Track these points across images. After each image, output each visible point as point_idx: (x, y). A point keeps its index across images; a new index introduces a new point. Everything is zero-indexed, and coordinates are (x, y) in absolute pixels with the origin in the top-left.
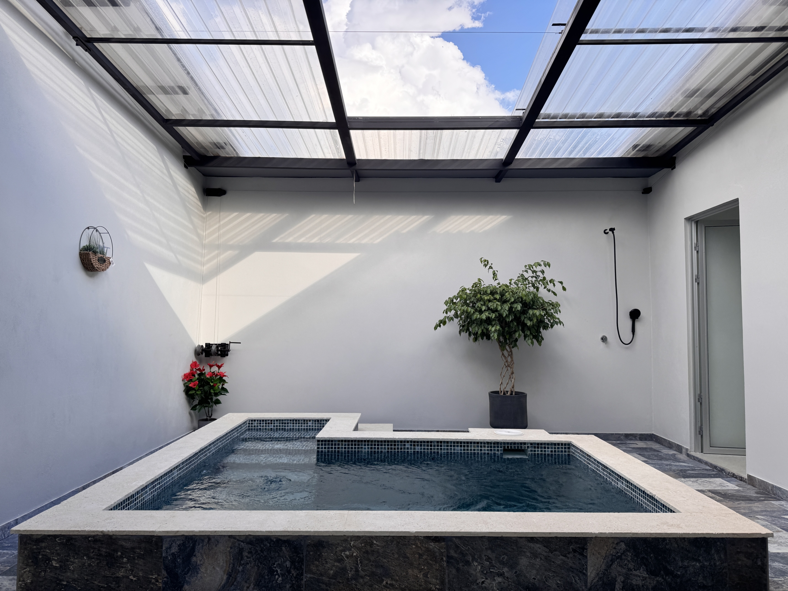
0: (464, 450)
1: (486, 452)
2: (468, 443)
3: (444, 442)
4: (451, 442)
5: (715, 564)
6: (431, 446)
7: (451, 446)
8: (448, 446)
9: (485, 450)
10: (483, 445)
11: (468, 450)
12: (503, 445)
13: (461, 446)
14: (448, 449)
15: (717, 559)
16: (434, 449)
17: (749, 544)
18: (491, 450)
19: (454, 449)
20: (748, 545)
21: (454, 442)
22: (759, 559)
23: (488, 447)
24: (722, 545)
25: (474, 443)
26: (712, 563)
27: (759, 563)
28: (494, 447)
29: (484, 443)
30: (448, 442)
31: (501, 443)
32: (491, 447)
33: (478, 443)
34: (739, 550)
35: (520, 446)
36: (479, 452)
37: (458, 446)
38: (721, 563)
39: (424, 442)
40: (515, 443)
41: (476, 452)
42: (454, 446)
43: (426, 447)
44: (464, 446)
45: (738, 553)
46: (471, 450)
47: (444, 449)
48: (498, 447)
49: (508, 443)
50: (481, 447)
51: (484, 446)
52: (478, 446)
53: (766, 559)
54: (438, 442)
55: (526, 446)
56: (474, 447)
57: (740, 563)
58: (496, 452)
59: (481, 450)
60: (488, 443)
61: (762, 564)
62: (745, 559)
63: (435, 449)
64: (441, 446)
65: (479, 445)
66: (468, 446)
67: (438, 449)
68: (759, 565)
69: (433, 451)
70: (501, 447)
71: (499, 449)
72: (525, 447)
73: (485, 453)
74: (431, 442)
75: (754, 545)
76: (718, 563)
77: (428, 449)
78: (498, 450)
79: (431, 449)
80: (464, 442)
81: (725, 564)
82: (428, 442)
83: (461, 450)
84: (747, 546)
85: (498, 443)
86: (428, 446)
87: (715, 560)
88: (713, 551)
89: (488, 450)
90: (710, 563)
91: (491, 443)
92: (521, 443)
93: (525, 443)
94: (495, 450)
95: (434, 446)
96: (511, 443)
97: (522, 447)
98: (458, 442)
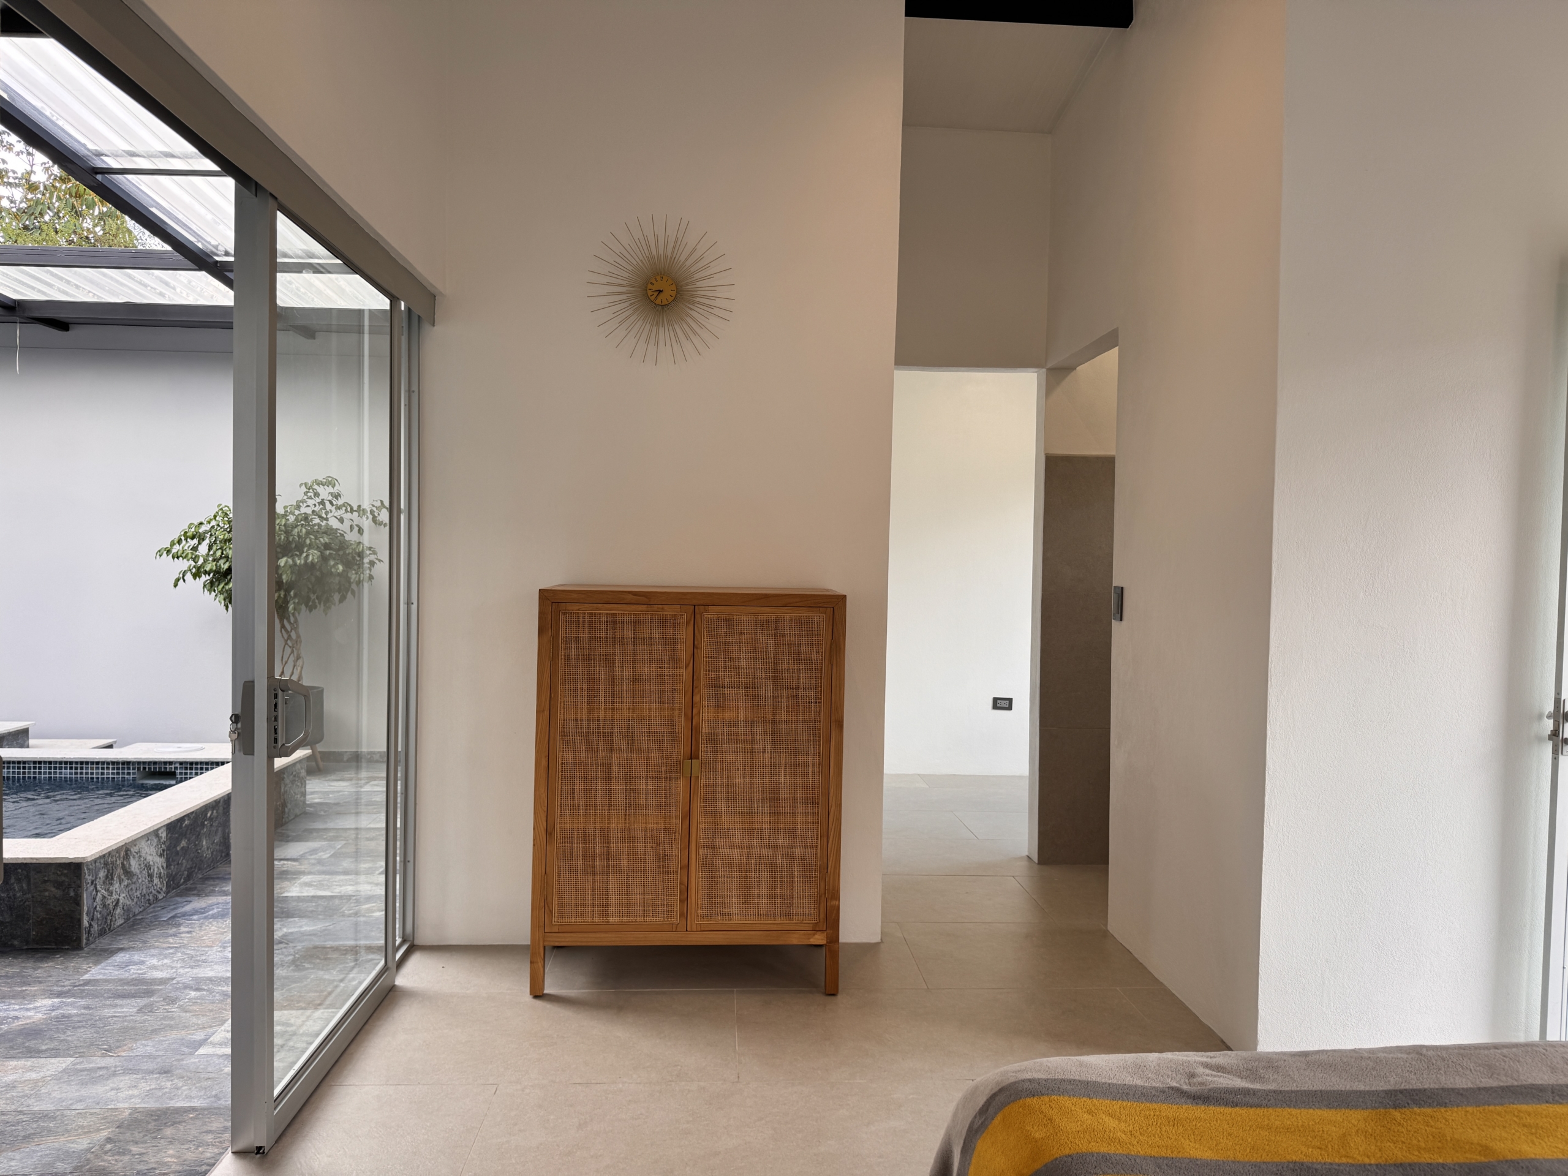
0: (76, 773)
1: (110, 776)
2: (82, 763)
3: (45, 762)
4: (56, 762)
5: (14, 895)
6: (24, 768)
7: (55, 768)
8: (50, 768)
9: (108, 773)
10: (105, 766)
11: (81, 773)
12: (137, 766)
13: (71, 768)
14: (50, 773)
15: (17, 889)
16: (29, 773)
17: (60, 871)
18: (118, 773)
19: (61, 773)
20: (58, 872)
21: (61, 763)
22: (72, 889)
23: (113, 769)
24: (24, 872)
25: (92, 763)
26: (11, 894)
27: (72, 894)
28: (123, 769)
29: (108, 763)
30: (50, 763)
31: (134, 763)
32: (118, 769)
33: (97, 763)
34: (46, 879)
35: (163, 766)
36: (100, 776)
37: (66, 768)
38: (23, 895)
39: (14, 762)
40: (155, 763)
41: (95, 776)
42: (61, 768)
43: (16, 770)
44: (76, 768)
45: (45, 882)
46: (87, 773)
47: (45, 773)
48: (129, 768)
49: (144, 763)
50: (103, 769)
51: (108, 768)
52: (97, 768)
53: (80, 889)
54: (35, 762)
55: (173, 766)
56: (92, 769)
57: (47, 894)
58: (126, 776)
59: (102, 774)
60: (113, 763)
61: (75, 894)
62: (53, 889)
63: (31, 773)
64: (40, 768)
65: (100, 766)
66: (82, 768)
67: (35, 773)
68: (72, 897)
69: (27, 776)
70: (134, 769)
71: (131, 771)
72: (172, 768)
73: (108, 778)
74: (24, 763)
75: (66, 872)
76: (18, 895)
77: (19, 773)
78: (129, 774)
79: (24, 773)
80: (77, 763)
81: (30, 896)
82: (19, 762)
83: (71, 774)
84: (57, 874)
85: (128, 763)
86: (19, 768)
87: (15, 890)
88: (13, 880)
89: (113, 773)
90: (8, 895)
91: (118, 763)
92: (165, 763)
93: (171, 763)
94: (123, 773)
95: (30, 768)
96: (149, 763)
97: (166, 768)
98: (66, 763)
